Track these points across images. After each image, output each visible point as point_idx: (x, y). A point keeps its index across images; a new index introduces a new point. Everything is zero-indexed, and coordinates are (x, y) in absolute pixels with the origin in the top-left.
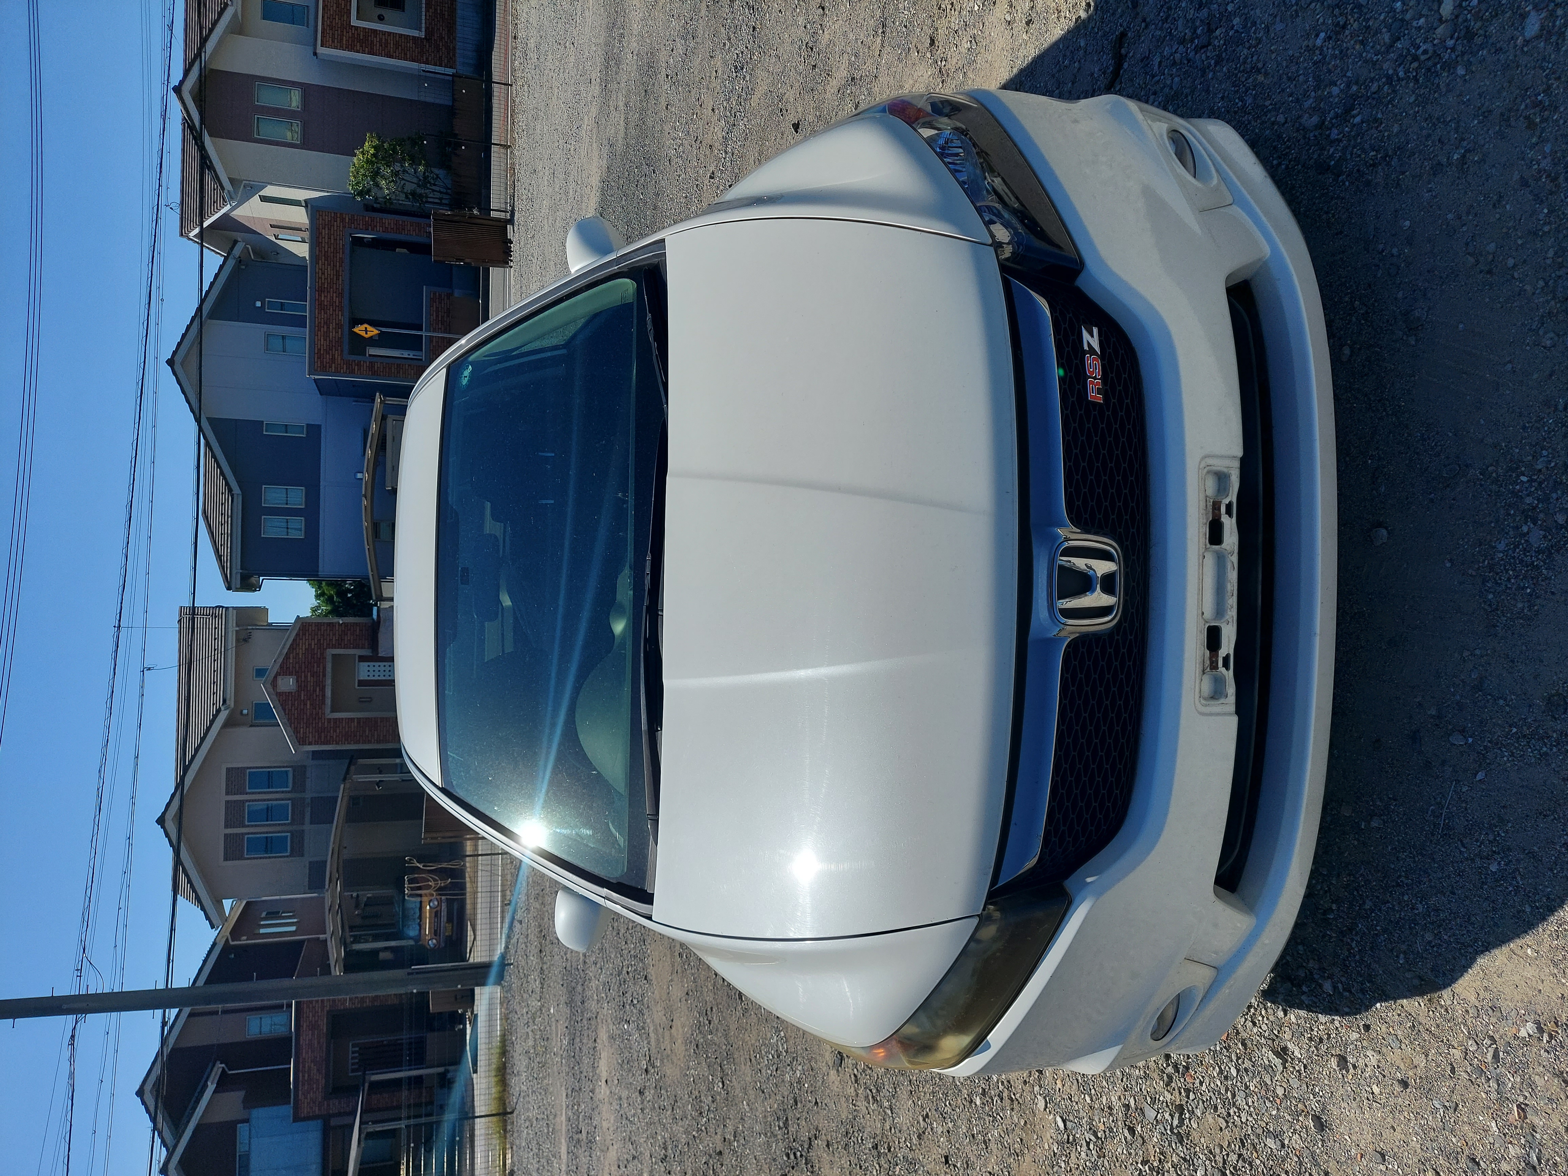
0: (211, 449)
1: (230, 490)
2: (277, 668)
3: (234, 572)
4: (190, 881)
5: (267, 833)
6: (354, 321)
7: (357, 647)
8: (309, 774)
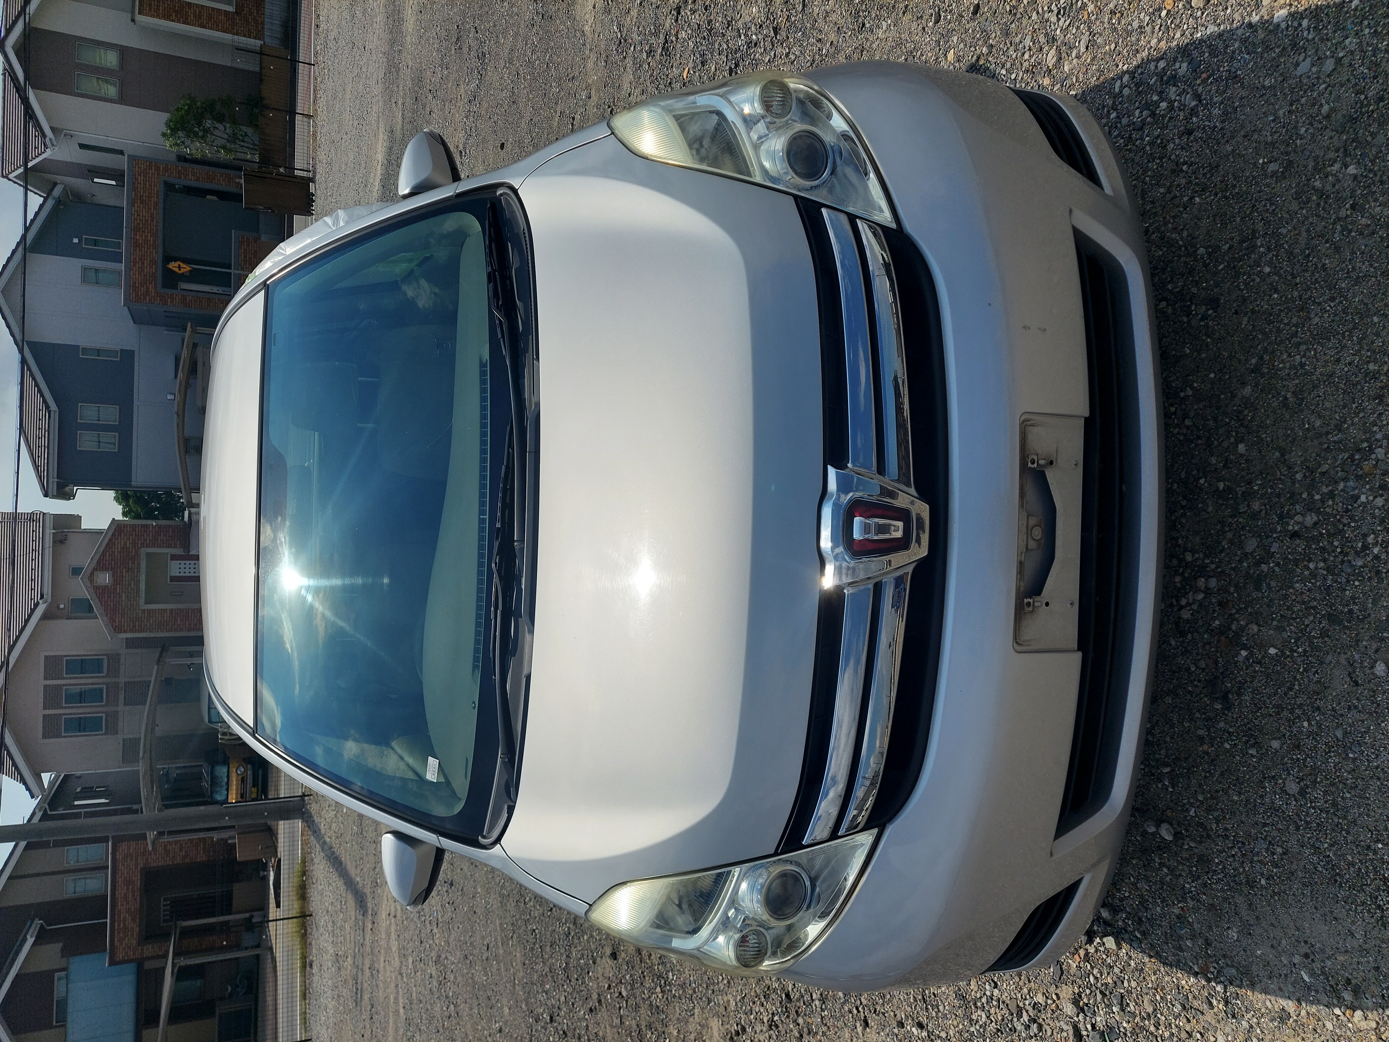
0: (29, 369)
1: (48, 407)
2: (93, 565)
3: (51, 480)
4: (10, 756)
5: (83, 713)
6: (168, 259)
7: (169, 546)
8: (122, 661)
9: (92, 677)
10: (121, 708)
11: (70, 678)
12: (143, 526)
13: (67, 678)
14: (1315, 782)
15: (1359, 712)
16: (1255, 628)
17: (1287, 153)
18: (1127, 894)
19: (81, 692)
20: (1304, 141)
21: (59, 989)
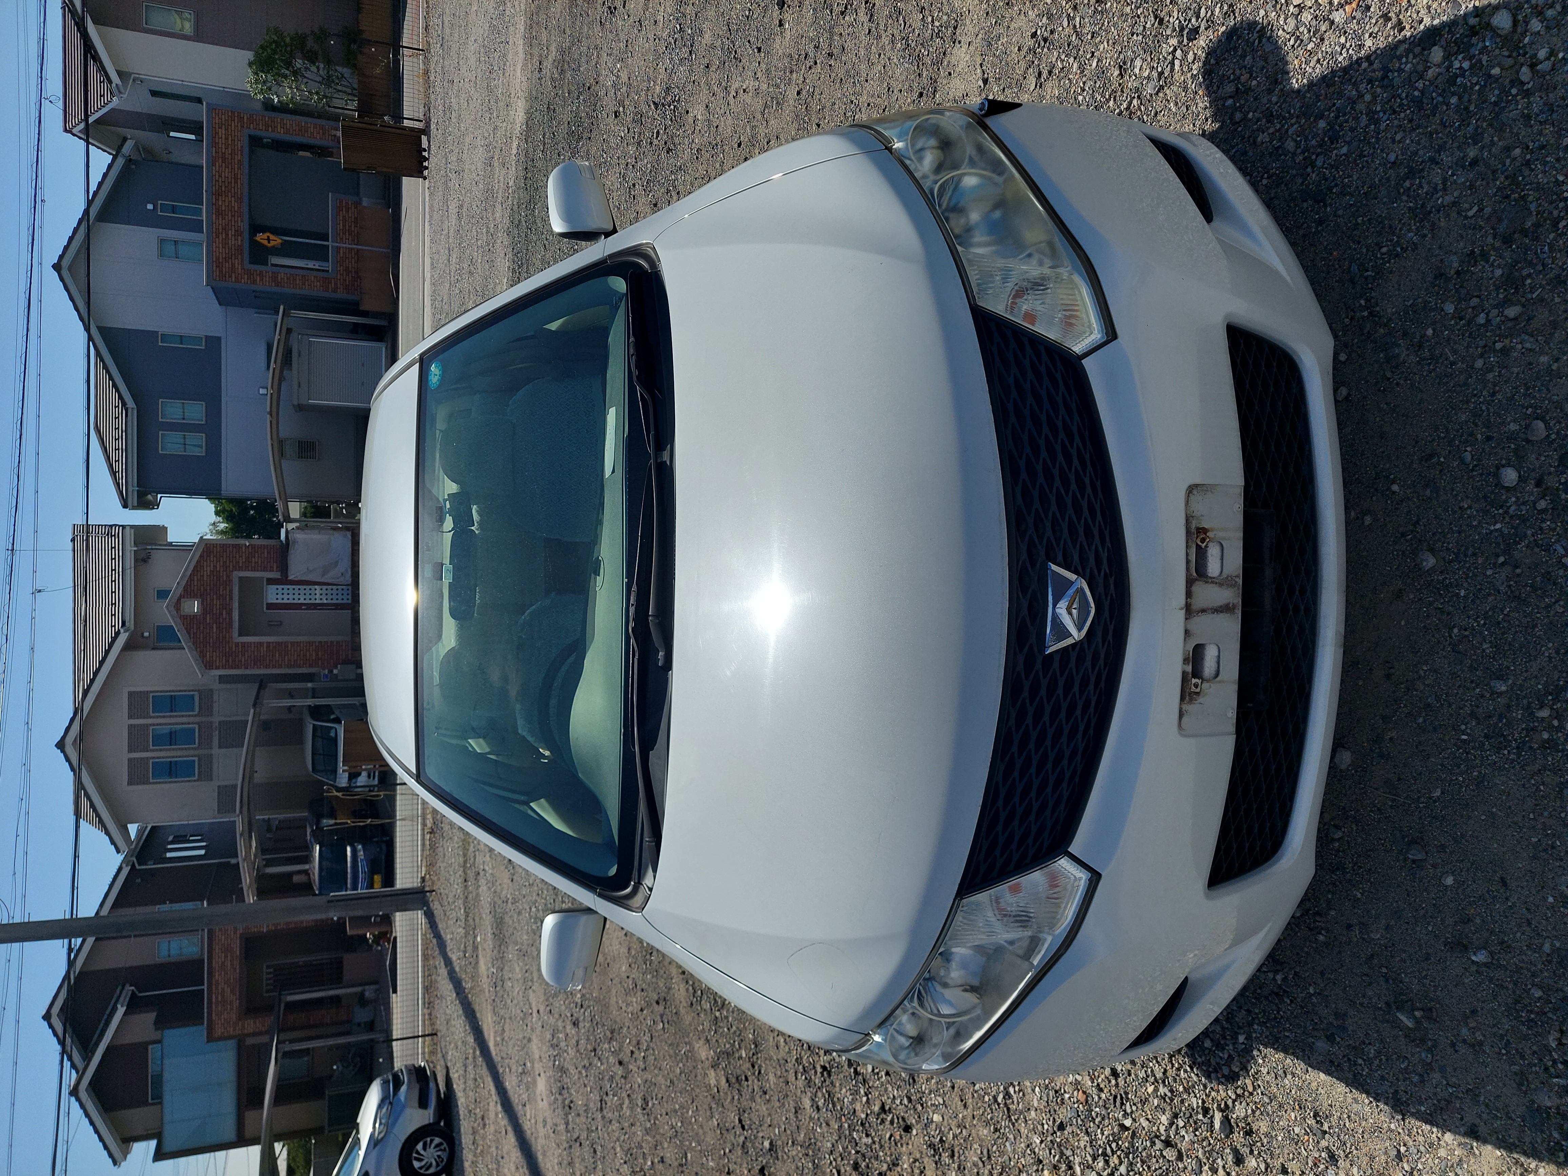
0: (102, 360)
1: (124, 404)
2: (181, 590)
3: (130, 489)
4: (92, 806)
5: (173, 757)
6: (255, 228)
7: (265, 569)
8: (216, 697)
9: (183, 716)
10: (216, 751)
11: (157, 717)
12: (235, 546)
13: (154, 717)
19: (171, 733)
21: (153, 1063)
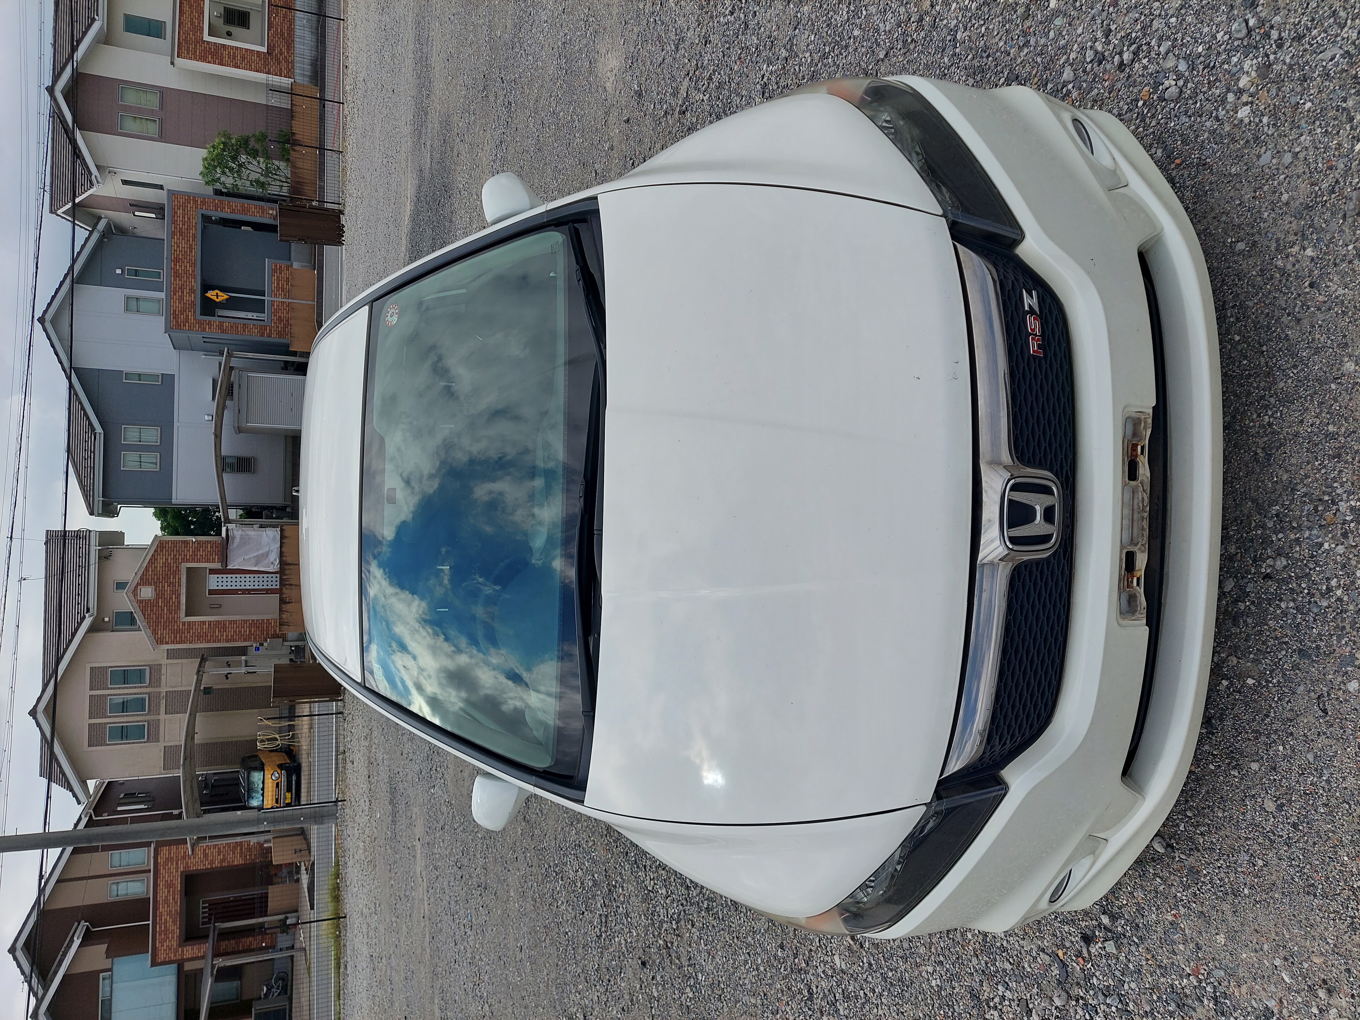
2: (137, 580)
3: (96, 499)
4: (59, 765)
5: (127, 722)
6: (206, 287)
7: (208, 561)
8: (163, 671)
9: (136, 687)
10: (162, 716)
11: (114, 689)
12: (184, 542)
13: (111, 689)
14: (1290, 801)
15: (1328, 737)
16: (1235, 660)
17: (1253, 235)
18: (1125, 902)
19: (124, 702)
20: (1267, 225)
21: (103, 989)
